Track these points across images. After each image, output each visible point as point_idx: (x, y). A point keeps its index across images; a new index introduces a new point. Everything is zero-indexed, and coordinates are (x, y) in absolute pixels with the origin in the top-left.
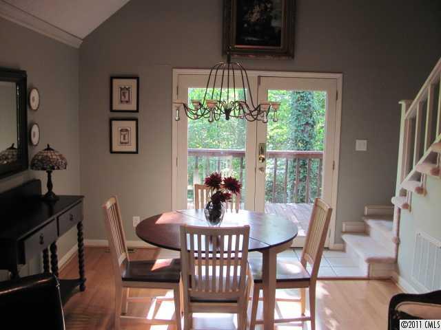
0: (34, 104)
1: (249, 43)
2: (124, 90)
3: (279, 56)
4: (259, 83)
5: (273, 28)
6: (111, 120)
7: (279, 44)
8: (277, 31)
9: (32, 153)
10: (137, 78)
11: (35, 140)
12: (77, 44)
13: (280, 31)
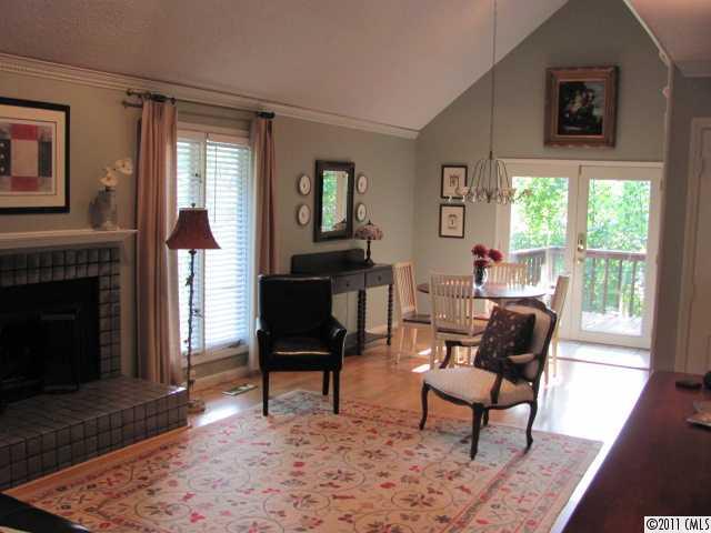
0: (362, 188)
1: (571, 133)
2: (454, 178)
3: (597, 146)
4: (580, 172)
5: (595, 118)
6: (441, 206)
7: (600, 134)
8: (598, 121)
9: (356, 227)
10: (466, 167)
11: (361, 217)
12: (414, 135)
13: (601, 120)
